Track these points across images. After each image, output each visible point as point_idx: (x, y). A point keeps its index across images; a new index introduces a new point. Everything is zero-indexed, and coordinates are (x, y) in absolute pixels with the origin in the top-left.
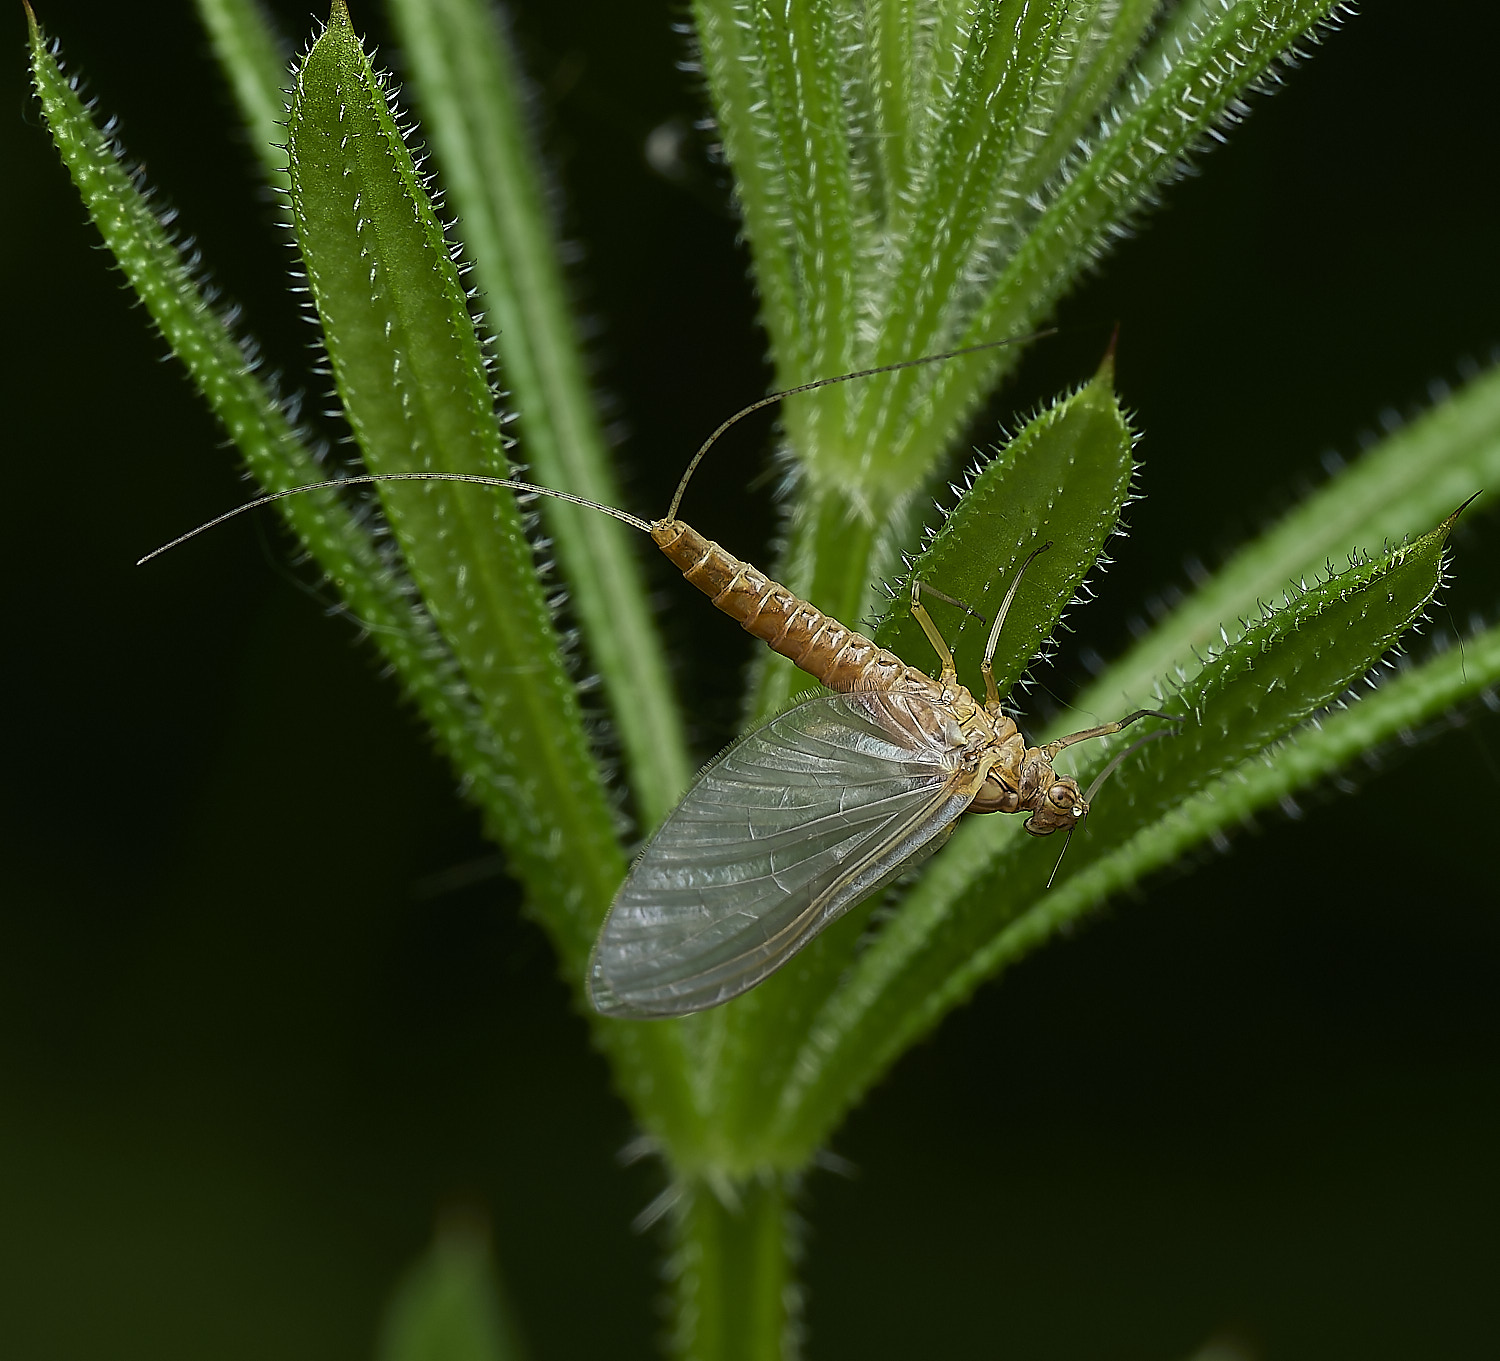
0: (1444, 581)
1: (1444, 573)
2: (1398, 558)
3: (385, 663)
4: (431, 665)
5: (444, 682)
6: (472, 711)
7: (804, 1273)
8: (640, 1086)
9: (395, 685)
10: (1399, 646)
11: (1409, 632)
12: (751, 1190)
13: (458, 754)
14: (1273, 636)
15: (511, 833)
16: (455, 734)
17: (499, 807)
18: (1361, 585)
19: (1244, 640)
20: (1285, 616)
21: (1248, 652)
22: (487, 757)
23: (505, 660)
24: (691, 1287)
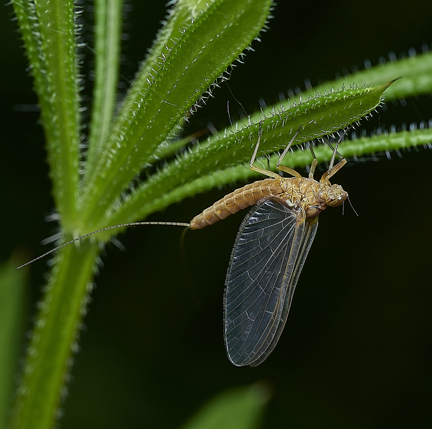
0: (381, 104)
1: (382, 101)
2: (367, 91)
3: (15, 15)
4: (31, 22)
5: (34, 30)
6: (40, 43)
7: (96, 279)
8: (59, 194)
9: (16, 25)
10: (359, 122)
11: (363, 118)
12: (86, 243)
13: (30, 57)
14: (317, 104)
15: (41, 91)
16: (31, 49)
17: (39, 80)
18: (352, 96)
19: (307, 102)
20: (323, 98)
21: (306, 107)
22: (41, 61)
23: (55, 27)
24: (56, 270)
